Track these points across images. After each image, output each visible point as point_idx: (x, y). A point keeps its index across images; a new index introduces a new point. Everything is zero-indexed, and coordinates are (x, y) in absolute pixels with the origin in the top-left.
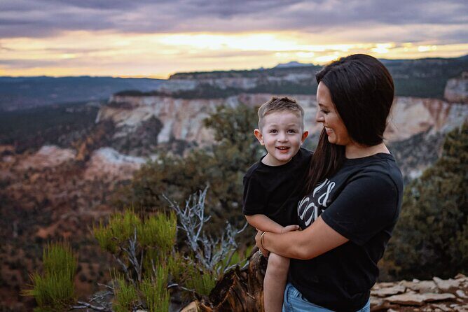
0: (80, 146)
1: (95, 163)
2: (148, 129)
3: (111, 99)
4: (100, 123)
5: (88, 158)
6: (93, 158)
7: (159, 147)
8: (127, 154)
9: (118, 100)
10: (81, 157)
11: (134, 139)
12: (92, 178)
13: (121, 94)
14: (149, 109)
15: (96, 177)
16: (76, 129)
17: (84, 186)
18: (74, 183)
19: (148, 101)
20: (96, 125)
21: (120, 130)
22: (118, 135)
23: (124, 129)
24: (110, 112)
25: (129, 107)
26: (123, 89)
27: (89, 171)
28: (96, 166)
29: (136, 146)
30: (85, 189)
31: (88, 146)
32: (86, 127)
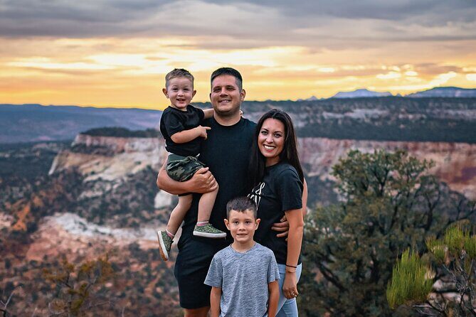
0: (20, 209)
1: (44, 235)
2: (139, 186)
3: (78, 139)
4: (56, 175)
5: (33, 228)
6: (43, 227)
7: (158, 213)
8: (101, 224)
9: (88, 141)
10: (21, 225)
11: (114, 201)
12: (39, 259)
13: (94, 133)
14: (140, 156)
15: (46, 257)
16: (14, 184)
17: (25, 270)
18: (8, 265)
19: (139, 143)
20: (48, 178)
21: (90, 186)
22: (89, 194)
23: (97, 186)
24: (73, 160)
25: (107, 153)
26: (96, 125)
27: (34, 247)
28: (46, 240)
29: (118, 212)
30: (27, 274)
31: (34, 210)
32: (32, 181)
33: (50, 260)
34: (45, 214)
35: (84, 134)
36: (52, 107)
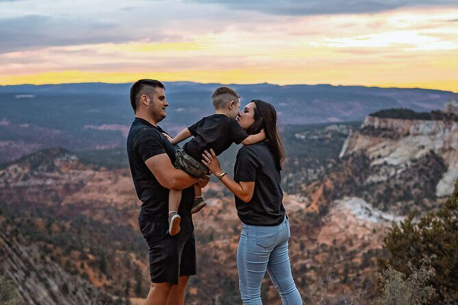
0: (314, 192)
1: (334, 219)
2: (421, 171)
3: (367, 121)
4: (346, 158)
5: (324, 211)
6: (332, 211)
7: (440, 201)
8: (385, 210)
9: (376, 123)
10: (315, 208)
11: (397, 186)
12: (329, 243)
13: (382, 115)
14: (424, 140)
15: (334, 242)
16: (308, 166)
17: (317, 253)
18: (302, 247)
19: (424, 126)
20: (339, 161)
21: (376, 170)
22: (374, 178)
23: (382, 170)
24: (362, 142)
25: (393, 136)
27: (325, 230)
28: (335, 224)
29: (400, 199)
30: (318, 258)
31: (326, 193)
32: (325, 164)
33: (339, 244)
34: (335, 197)
35: (373, 115)
36: (340, 87)
